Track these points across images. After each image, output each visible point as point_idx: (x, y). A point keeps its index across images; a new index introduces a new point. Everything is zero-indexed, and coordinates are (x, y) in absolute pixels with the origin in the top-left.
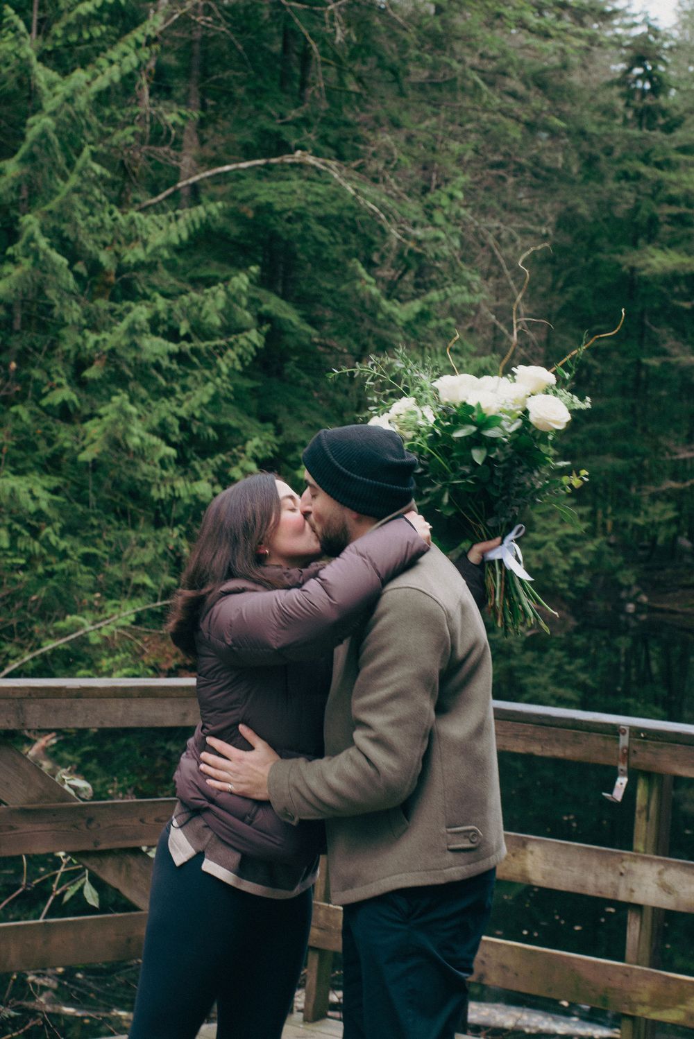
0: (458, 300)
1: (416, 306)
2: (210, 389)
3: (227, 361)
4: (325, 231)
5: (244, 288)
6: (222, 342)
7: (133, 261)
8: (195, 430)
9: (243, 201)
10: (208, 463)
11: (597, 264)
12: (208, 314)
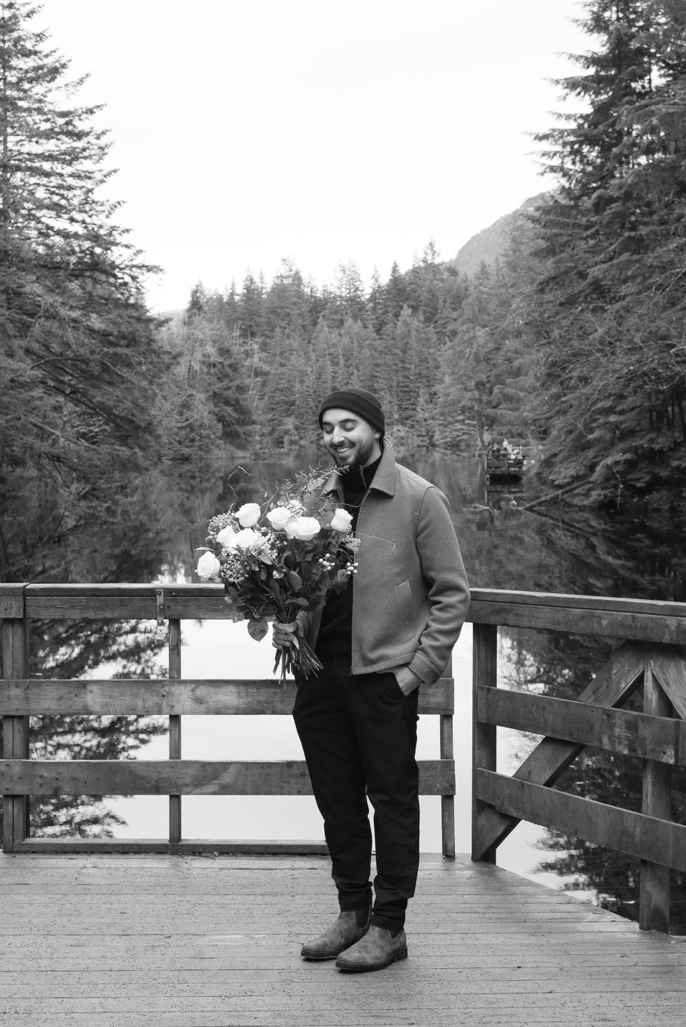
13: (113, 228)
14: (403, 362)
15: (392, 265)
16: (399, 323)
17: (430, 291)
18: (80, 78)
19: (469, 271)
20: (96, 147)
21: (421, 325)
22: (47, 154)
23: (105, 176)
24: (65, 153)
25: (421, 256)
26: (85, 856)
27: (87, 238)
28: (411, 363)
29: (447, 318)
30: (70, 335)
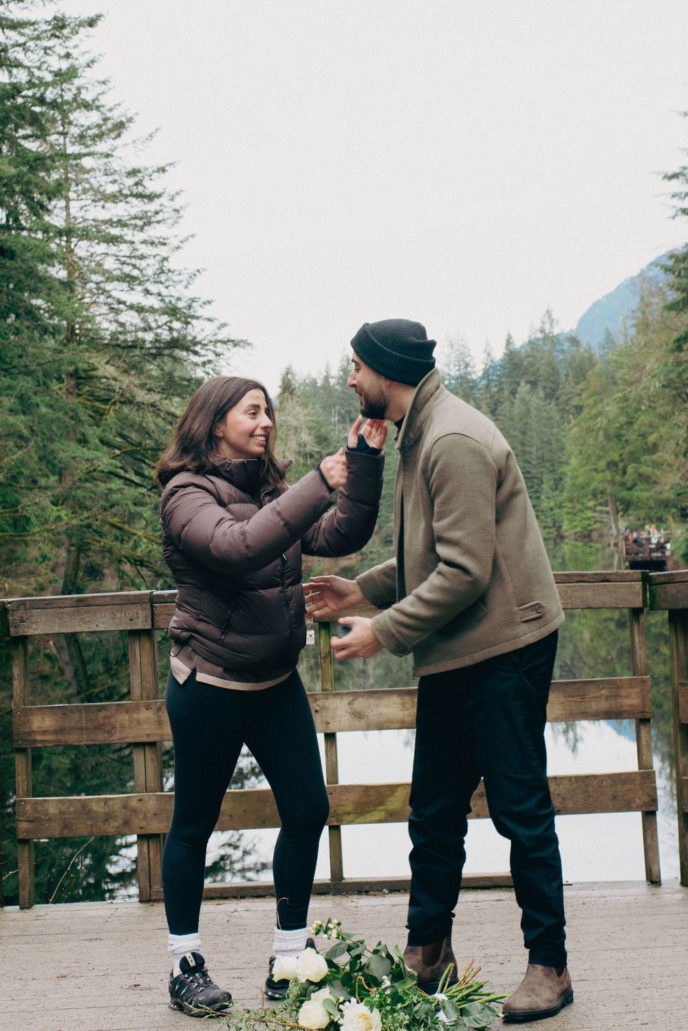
13: (193, 300)
14: (523, 444)
15: (506, 337)
16: (517, 402)
17: (550, 364)
18: (149, 132)
19: (593, 342)
20: (170, 210)
21: (541, 403)
22: (115, 220)
23: (182, 242)
24: (135, 218)
25: (538, 325)
26: (235, 901)
27: (165, 313)
28: (532, 446)
29: (571, 393)
30: (150, 421)
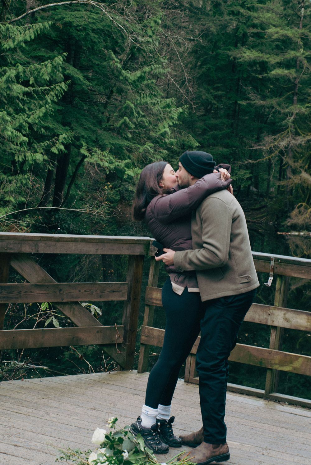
0: (157, 71)
1: (138, 73)
2: (43, 110)
3: (50, 97)
4: (96, 36)
5: (61, 63)
6: (48, 88)
7: (8, 48)
8: (35, 129)
9: (57, 20)
10: (41, 145)
11: (217, 55)
12: (43, 74)
